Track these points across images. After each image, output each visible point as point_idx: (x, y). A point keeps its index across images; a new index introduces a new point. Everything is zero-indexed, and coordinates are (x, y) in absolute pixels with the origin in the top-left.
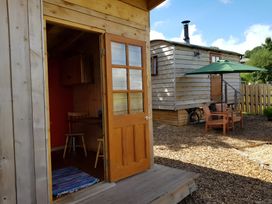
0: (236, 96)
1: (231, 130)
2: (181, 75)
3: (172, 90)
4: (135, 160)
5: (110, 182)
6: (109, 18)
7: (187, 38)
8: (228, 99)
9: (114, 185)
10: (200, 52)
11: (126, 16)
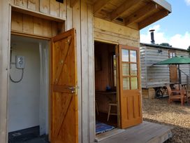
0: (187, 79)
1: (186, 102)
2: (151, 65)
3: (144, 75)
4: (134, 117)
5: (121, 128)
6: (121, 36)
7: (153, 41)
8: (182, 81)
9: (123, 130)
10: (162, 50)
11: (128, 34)
